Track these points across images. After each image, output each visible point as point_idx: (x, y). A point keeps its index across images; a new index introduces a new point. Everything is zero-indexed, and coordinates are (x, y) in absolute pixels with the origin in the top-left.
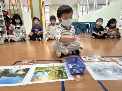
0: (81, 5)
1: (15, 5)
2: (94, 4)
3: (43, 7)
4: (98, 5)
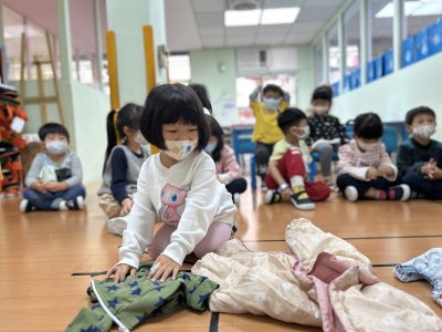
0: (334, 43)
1: (46, 63)
3: (161, 66)
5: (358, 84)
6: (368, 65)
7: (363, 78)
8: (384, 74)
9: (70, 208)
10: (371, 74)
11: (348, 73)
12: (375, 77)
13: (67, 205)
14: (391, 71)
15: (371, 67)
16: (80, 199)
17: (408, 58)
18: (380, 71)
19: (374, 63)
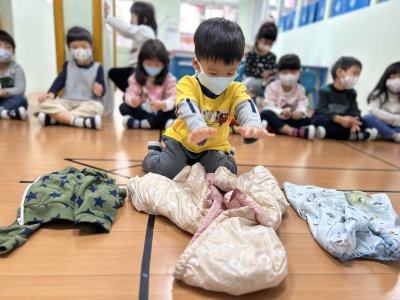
5: (291, 27)
6: (303, 9)
7: (296, 22)
8: (315, 19)
9: (12, 118)
10: (304, 19)
11: (284, 14)
12: (307, 22)
13: (8, 114)
14: (322, 18)
15: (305, 11)
16: (22, 110)
17: (338, 8)
18: (312, 17)
19: (308, 8)
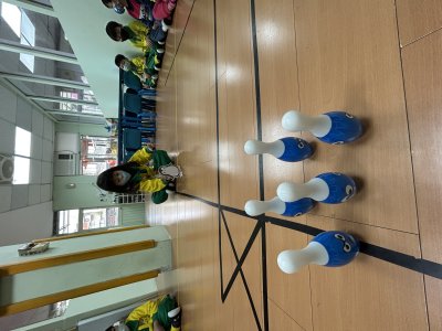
2: (56, 62)
4: (57, 49)
